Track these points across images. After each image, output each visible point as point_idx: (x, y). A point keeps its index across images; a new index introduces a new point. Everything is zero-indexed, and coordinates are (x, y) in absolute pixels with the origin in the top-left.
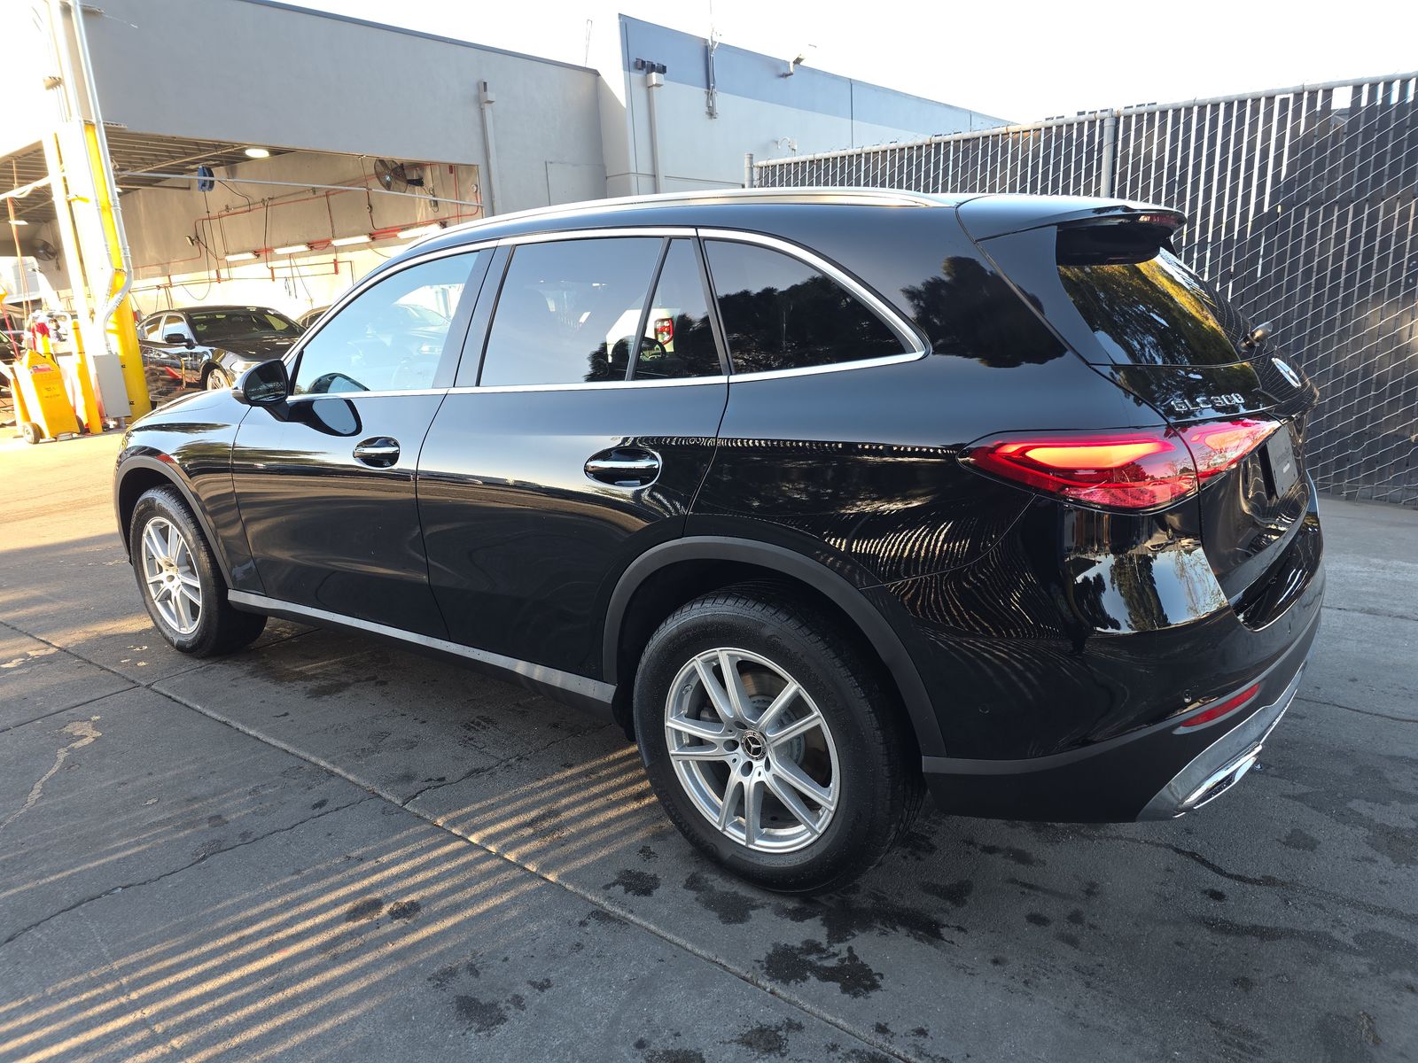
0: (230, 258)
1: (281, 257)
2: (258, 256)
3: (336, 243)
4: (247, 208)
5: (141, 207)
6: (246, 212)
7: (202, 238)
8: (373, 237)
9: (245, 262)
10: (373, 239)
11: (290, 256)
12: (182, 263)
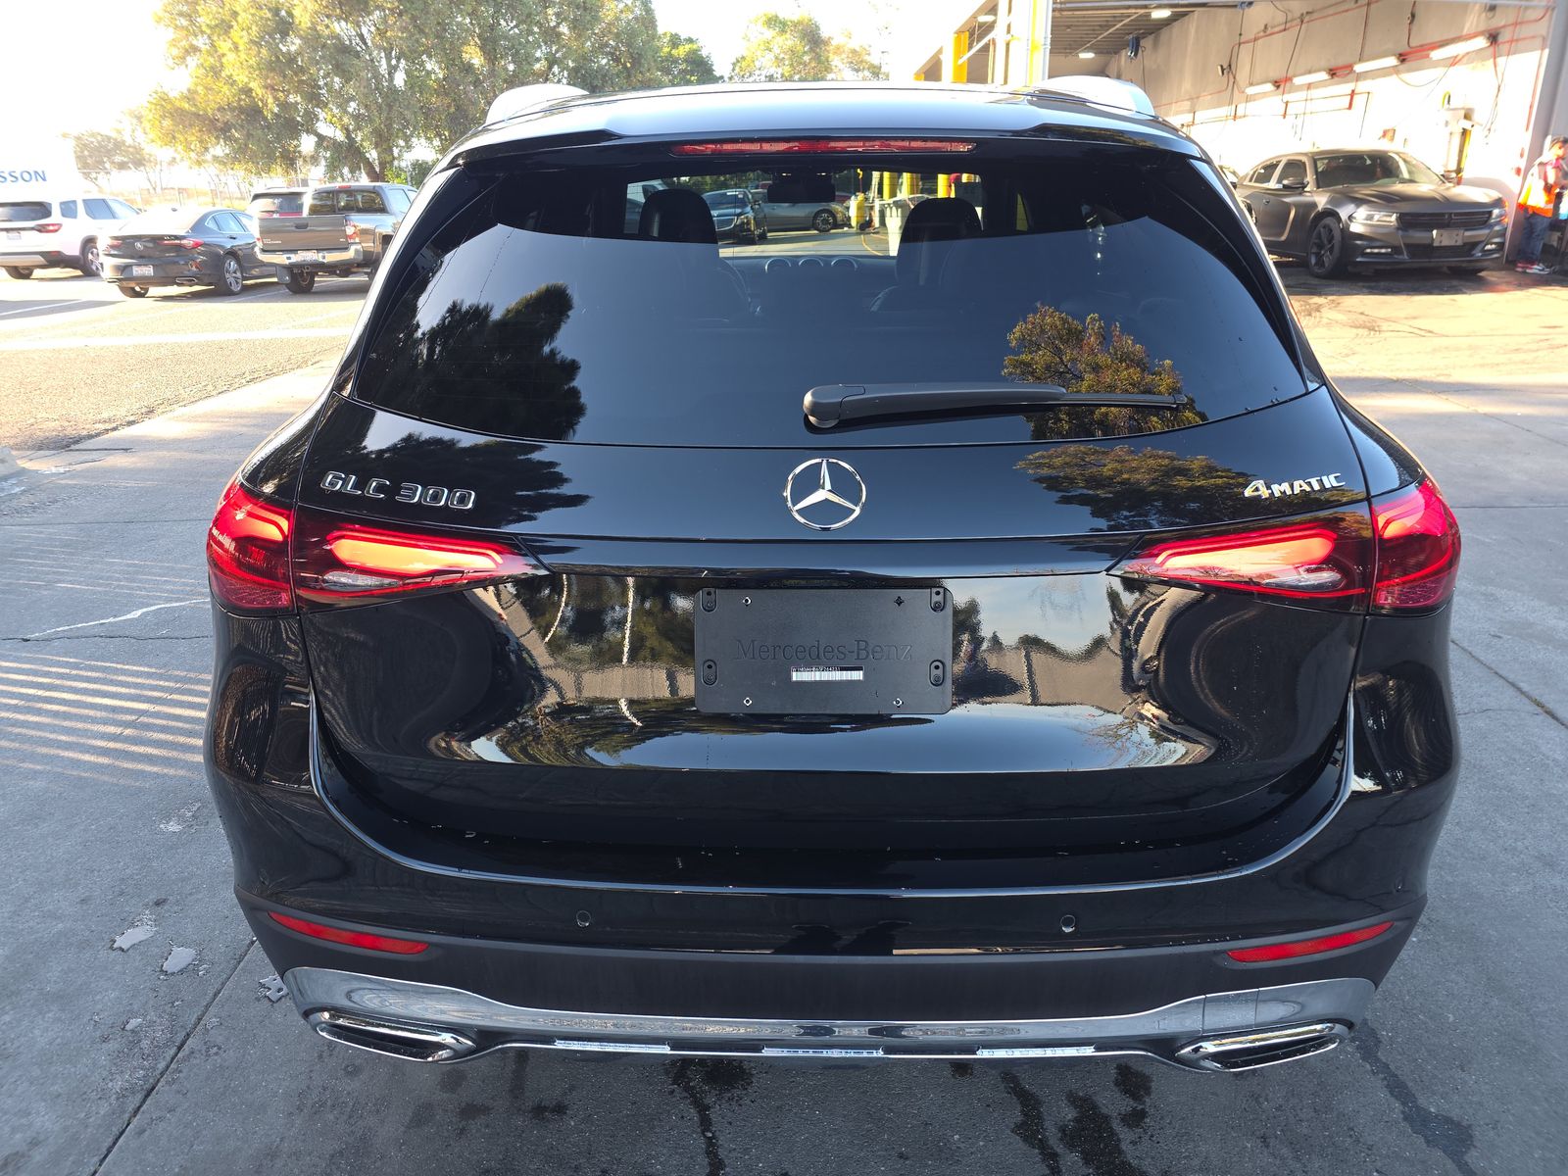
0: (1250, 91)
1: (1299, 88)
2: (1278, 87)
3: (1359, 68)
4: (1283, 27)
5: (1192, 31)
6: (1281, 31)
7: (1232, 67)
8: (1403, 58)
9: (1265, 95)
10: (1403, 61)
11: (1309, 86)
12: (1210, 97)
